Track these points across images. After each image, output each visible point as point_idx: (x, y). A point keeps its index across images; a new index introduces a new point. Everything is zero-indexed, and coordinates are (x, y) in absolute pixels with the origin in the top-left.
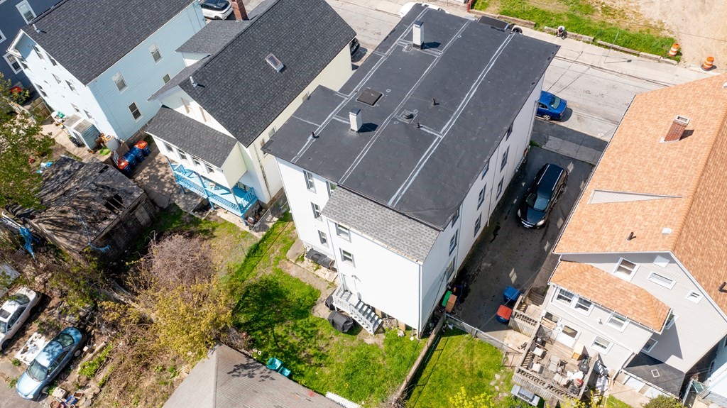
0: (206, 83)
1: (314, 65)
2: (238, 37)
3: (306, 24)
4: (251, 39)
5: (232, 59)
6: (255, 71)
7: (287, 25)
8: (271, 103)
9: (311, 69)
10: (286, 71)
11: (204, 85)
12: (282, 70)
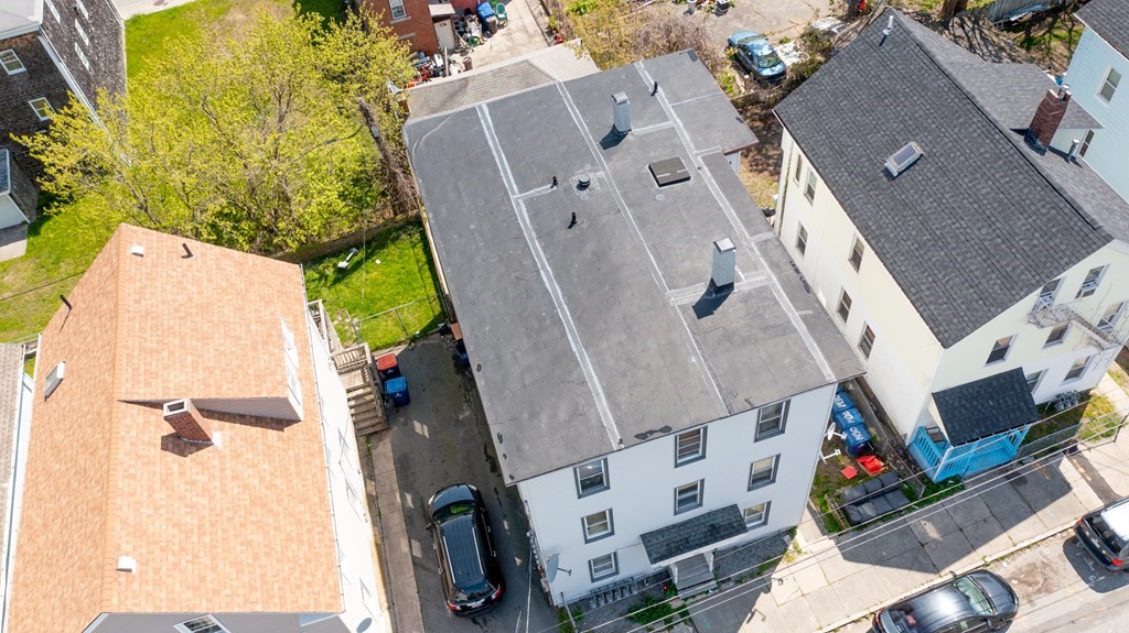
0: (887, 47)
1: (887, 236)
2: (968, 98)
3: (984, 231)
4: (961, 120)
5: (925, 88)
6: (895, 125)
7: (984, 191)
8: (832, 148)
9: (880, 227)
10: (885, 179)
11: (884, 45)
12: (887, 172)
